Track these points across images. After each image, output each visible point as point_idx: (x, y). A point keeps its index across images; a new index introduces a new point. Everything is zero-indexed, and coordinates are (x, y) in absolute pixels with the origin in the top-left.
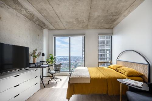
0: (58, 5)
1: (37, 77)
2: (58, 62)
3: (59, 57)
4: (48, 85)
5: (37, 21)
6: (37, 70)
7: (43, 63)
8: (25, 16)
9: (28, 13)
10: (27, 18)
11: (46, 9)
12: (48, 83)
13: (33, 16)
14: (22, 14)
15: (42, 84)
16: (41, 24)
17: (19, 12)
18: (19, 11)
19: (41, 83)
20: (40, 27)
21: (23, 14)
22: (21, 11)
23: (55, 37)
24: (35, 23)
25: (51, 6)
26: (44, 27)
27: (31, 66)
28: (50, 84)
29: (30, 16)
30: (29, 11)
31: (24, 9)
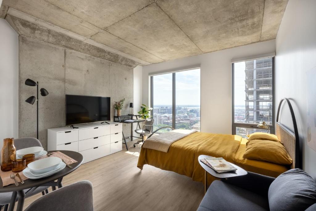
0: (136, 39)
1: (117, 133)
2: (186, 117)
3: (189, 106)
4: (133, 149)
5: (123, 60)
6: (117, 125)
7: (132, 117)
8: (109, 60)
9: (112, 56)
10: (112, 61)
11: (126, 47)
12: (134, 146)
13: (117, 57)
14: (106, 60)
15: (125, 145)
16: (128, 62)
17: (103, 59)
18: (102, 57)
19: (123, 143)
20: (128, 66)
21: (106, 58)
22: (105, 56)
23: (151, 75)
24: (122, 64)
25: (129, 43)
26: (134, 66)
27: (115, 120)
28: (136, 147)
29: (114, 58)
30: (112, 54)
31: (107, 53)
